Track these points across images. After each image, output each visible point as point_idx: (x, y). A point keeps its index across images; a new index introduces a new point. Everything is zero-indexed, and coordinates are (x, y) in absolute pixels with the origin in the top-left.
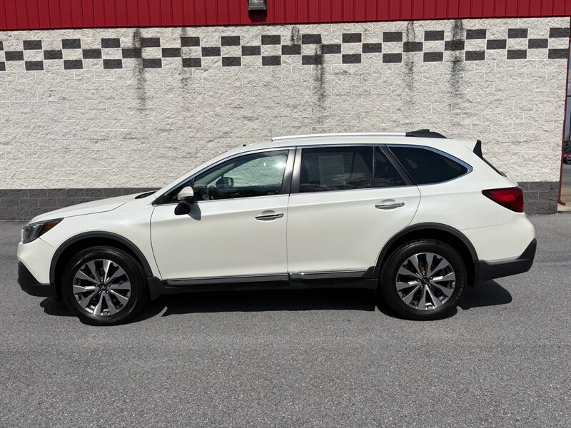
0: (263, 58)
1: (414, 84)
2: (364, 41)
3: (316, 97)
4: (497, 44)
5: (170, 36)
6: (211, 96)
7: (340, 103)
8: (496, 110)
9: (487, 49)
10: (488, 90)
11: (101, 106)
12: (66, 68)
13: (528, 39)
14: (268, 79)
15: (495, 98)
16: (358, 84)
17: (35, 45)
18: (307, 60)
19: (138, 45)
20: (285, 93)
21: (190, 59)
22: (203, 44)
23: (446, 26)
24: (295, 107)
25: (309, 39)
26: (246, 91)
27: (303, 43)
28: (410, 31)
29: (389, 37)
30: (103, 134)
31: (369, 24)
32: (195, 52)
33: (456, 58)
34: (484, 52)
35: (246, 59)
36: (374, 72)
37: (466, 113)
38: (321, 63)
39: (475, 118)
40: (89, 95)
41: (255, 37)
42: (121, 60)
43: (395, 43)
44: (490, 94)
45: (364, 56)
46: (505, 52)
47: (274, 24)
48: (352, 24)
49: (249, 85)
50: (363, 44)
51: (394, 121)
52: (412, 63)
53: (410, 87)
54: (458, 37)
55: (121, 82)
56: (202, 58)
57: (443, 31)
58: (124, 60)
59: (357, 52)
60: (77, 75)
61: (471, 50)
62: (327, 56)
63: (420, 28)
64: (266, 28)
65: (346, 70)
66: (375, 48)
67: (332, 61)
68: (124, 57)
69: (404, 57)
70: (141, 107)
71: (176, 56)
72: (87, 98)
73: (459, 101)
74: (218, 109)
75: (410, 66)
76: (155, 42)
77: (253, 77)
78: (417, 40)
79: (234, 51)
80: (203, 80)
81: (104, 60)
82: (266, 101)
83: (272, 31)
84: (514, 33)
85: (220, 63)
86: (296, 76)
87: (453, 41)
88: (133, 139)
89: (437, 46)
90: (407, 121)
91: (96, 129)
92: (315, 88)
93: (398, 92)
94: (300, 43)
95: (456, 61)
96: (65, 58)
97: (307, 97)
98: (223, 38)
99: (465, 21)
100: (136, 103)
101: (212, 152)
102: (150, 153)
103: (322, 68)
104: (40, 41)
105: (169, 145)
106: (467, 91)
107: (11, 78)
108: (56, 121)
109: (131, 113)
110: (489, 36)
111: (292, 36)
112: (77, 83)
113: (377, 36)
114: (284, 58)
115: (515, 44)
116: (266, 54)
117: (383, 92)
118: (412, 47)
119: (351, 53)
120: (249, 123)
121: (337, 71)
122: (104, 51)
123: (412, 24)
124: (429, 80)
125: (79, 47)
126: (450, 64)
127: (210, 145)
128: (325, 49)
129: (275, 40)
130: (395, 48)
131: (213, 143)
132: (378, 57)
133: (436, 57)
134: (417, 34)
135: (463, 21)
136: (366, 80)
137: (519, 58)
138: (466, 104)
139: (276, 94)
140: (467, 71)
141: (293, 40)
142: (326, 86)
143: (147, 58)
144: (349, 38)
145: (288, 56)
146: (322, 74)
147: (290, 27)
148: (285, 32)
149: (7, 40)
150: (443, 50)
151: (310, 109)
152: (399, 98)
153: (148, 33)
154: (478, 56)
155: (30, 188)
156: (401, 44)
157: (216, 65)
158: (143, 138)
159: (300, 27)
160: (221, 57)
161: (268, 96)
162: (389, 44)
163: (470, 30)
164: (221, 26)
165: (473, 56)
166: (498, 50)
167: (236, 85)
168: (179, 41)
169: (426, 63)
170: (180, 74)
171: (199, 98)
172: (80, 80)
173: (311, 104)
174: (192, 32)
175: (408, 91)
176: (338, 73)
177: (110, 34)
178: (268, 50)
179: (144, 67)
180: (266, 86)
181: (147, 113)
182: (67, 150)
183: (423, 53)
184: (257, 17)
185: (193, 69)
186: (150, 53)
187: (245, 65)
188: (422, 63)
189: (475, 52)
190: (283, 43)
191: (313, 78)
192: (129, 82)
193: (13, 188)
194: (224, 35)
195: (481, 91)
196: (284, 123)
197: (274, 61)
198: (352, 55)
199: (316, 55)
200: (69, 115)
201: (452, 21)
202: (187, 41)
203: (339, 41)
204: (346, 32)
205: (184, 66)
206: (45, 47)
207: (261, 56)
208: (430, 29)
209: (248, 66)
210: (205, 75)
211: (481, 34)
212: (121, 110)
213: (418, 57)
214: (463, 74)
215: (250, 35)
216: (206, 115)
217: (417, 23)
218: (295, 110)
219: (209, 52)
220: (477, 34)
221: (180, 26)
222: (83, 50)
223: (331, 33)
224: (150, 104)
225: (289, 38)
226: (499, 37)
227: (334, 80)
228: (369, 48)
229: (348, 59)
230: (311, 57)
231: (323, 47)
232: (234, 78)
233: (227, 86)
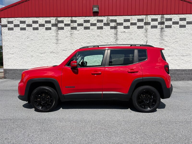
0: (97, 27)
1: (148, 36)
2: (131, 22)
3: (115, 40)
4: (176, 23)
5: (67, 20)
6: (80, 39)
7: (123, 42)
8: (176, 45)
9: (173, 24)
10: (173, 38)
11: (44, 42)
12: (33, 30)
13: (186, 21)
14: (99, 34)
15: (176, 41)
16: (129, 36)
17: (23, 22)
18: (112, 28)
19: (57, 23)
20: (104, 39)
21: (73, 27)
22: (78, 22)
23: (159, 17)
24: (108, 43)
25: (112, 21)
26: (92, 38)
27: (111, 22)
28: (146, 18)
29: (139, 20)
30: (44, 51)
31: (133, 16)
32: (75, 25)
34: (171, 25)
35: (92, 27)
36: (134, 32)
37: (166, 46)
38: (116, 29)
39: (168, 47)
40: (40, 39)
41: (95, 20)
42: (51, 28)
43: (141, 22)
44: (174, 39)
45: (131, 27)
46: (178, 25)
47: (101, 16)
48: (127, 16)
49: (92, 36)
50: (131, 23)
52: (147, 29)
53: (146, 37)
54: (163, 21)
55: (50, 35)
56: (77, 27)
57: (158, 19)
58: (52, 28)
59: (129, 25)
60: (37, 32)
61: (167, 25)
62: (119, 27)
64: (98, 17)
65: (125, 31)
66: (135, 24)
67: (120, 28)
68: (52, 26)
69: (144, 27)
70: (57, 43)
71: (69, 26)
72: (39, 39)
73: (163, 42)
76: (62, 22)
77: (94, 33)
78: (149, 22)
79: (88, 25)
80: (77, 34)
81: (46, 27)
82: (98, 41)
83: (100, 18)
84: (181, 19)
85: (83, 28)
86: (108, 33)
87: (161, 22)
88: (54, 53)
89: (156, 23)
91: (42, 49)
92: (114, 37)
93: (142, 38)
94: (110, 22)
95: (162, 28)
96: (33, 27)
97: (111, 40)
98: (84, 20)
99: (165, 16)
100: (55, 41)
102: (59, 58)
104: (25, 21)
105: (66, 55)
106: (166, 38)
107: (15, 33)
108: (29, 47)
109: (54, 45)
110: (173, 20)
111: (107, 20)
112: (37, 35)
113: (135, 20)
114: (104, 27)
115: (182, 23)
116: (98, 26)
117: (137, 39)
118: (147, 24)
119: (126, 25)
122: (46, 24)
123: (147, 16)
124: (153, 35)
125: (38, 23)
126: (160, 29)
128: (118, 24)
129: (101, 21)
130: (141, 24)
132: (136, 27)
133: (155, 27)
134: (149, 19)
135: (164, 15)
136: (131, 35)
137: (183, 28)
138: (166, 43)
139: (101, 39)
140: (165, 31)
141: (107, 21)
142: (118, 36)
143: (59, 27)
144: (126, 21)
145: (105, 26)
146: (117, 32)
147: (106, 17)
148: (105, 19)
149: (15, 20)
150: (158, 25)
152: (142, 40)
153: (60, 19)
154: (169, 27)
155: (19, 69)
156: (143, 23)
157: (82, 29)
158: (57, 53)
159: (110, 17)
160: (83, 27)
161: (99, 40)
162: (139, 23)
163: (167, 18)
164: (84, 16)
165: (167, 27)
166: (176, 25)
167: (88, 36)
168: (70, 21)
169: (152, 29)
170: (70, 32)
171: (76, 40)
172: (38, 34)
173: (113, 42)
174: (74, 19)
175: (146, 38)
176: (122, 32)
177: (48, 19)
178: (99, 24)
179: (58, 30)
180: (98, 36)
181: (59, 44)
182: (32, 56)
183: (151, 25)
184: (96, 14)
185: (74, 30)
186: (60, 25)
188: (150, 29)
189: (168, 26)
190: (104, 22)
191: (113, 34)
192: (53, 34)
193: (14, 69)
194: (85, 19)
195: (170, 38)
197: (101, 28)
199: (115, 26)
200: (33, 45)
201: (160, 15)
202: (72, 21)
203: (122, 22)
204: (125, 19)
205: (71, 29)
206: (27, 23)
208: (153, 18)
209: (92, 29)
210: (78, 32)
211: (170, 19)
212: (50, 43)
213: (149, 27)
214: (164, 33)
215: (93, 19)
216: (78, 45)
217: (149, 16)
219: (80, 25)
220: (169, 20)
221: (70, 17)
222: (39, 24)
223: (120, 19)
224: (60, 42)
225: (106, 20)
226: (176, 20)
227: (120, 34)
228: (132, 24)
229: (125, 27)
230: (113, 27)
231: (117, 23)
232: (88, 34)
233: (85, 36)
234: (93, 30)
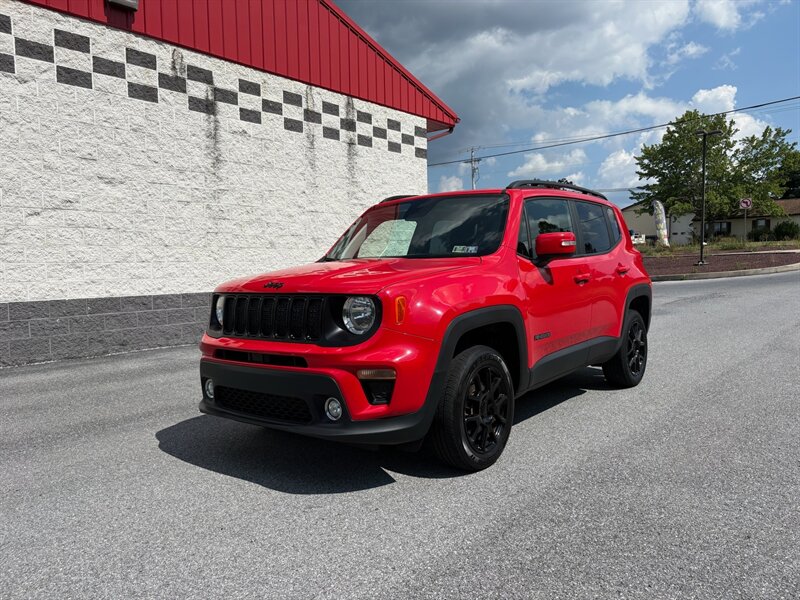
0: (130, 85)
1: (316, 163)
2: (263, 96)
3: (210, 161)
4: (380, 133)
6: (35, 131)
7: (239, 174)
9: (374, 136)
10: (377, 182)
13: (401, 133)
14: (139, 120)
15: (382, 191)
16: (259, 152)
18: (195, 104)
20: (165, 148)
22: (17, 32)
23: (340, 101)
24: (181, 172)
25: (196, 73)
26: (103, 133)
27: (189, 78)
28: (309, 97)
29: (289, 98)
31: (269, 74)
33: (351, 140)
34: (371, 139)
35: (100, 80)
36: (276, 140)
37: (362, 205)
38: (214, 114)
41: (117, 47)
43: (295, 107)
44: (379, 186)
45: (264, 116)
46: (386, 142)
47: (146, 36)
48: (249, 69)
49: (107, 125)
50: (263, 100)
51: (300, 207)
52: (313, 136)
53: (313, 165)
54: (351, 117)
56: (16, 57)
57: (338, 106)
59: (257, 109)
61: (361, 134)
62: (221, 106)
63: (319, 97)
64: (132, 36)
65: (245, 129)
66: (276, 108)
67: (228, 114)
69: (305, 126)
73: (356, 190)
74: (50, 157)
75: (311, 139)
77: (114, 112)
78: (316, 110)
79: (79, 61)
80: (18, 99)
82: (137, 155)
83: (142, 45)
84: (392, 124)
85: (53, 75)
86: (181, 126)
87: (346, 120)
89: (333, 121)
90: (312, 208)
92: (207, 147)
93: (300, 170)
94: (185, 76)
95: (351, 144)
97: (197, 159)
98: (57, 32)
101: (37, 235)
103: (216, 121)
106: (361, 180)
110: (374, 123)
111: (173, 62)
113: (275, 93)
114: (162, 92)
115: (393, 136)
116: (134, 80)
117: (286, 168)
118: (312, 116)
119: (249, 107)
120: (108, 188)
121: (234, 129)
123: (311, 89)
124: (329, 161)
126: (345, 145)
127: (33, 221)
128: (219, 94)
129: (148, 61)
130: (296, 113)
131: (39, 218)
132: (279, 120)
133: (334, 134)
134: (315, 102)
135: (354, 99)
136: (268, 148)
137: (396, 152)
138: (361, 194)
139: (151, 148)
140: (360, 156)
141: (174, 68)
142: (221, 146)
144: (246, 87)
145: (168, 91)
146: (216, 129)
147: (170, 48)
148: (164, 54)
150: (339, 128)
151: (202, 177)
152: (302, 178)
154: (367, 142)
156: (301, 110)
157: (45, 76)
159: (185, 52)
160: (55, 65)
161: (140, 148)
162: (289, 106)
163: (360, 112)
164: (54, 10)
165: (363, 141)
166: (381, 140)
167: (83, 120)
169: (326, 139)
173: (203, 169)
175: (311, 170)
176: (235, 132)
178: (138, 75)
180: (135, 130)
183: (322, 126)
184: (119, 18)
187: (99, 89)
188: (323, 139)
189: (365, 137)
190: (159, 69)
191: (203, 133)
194: (60, 27)
195: (372, 182)
196: (165, 194)
197: (148, 94)
198: (251, 111)
199: (207, 99)
201: (345, 96)
203: (235, 87)
204: (242, 78)
207: (125, 81)
208: (327, 101)
209: (103, 91)
210: (21, 89)
211: (368, 118)
213: (318, 130)
214: (357, 159)
215: (107, 41)
216: (25, 164)
217: (316, 90)
218: (181, 177)
219: (31, 49)
220: (365, 117)
223: (225, 74)
225: (168, 64)
226: (381, 125)
227: (230, 141)
228: (268, 106)
229: (246, 115)
230: (200, 101)
231: (216, 90)
232: (81, 107)
233: (67, 118)
234: (106, 93)
